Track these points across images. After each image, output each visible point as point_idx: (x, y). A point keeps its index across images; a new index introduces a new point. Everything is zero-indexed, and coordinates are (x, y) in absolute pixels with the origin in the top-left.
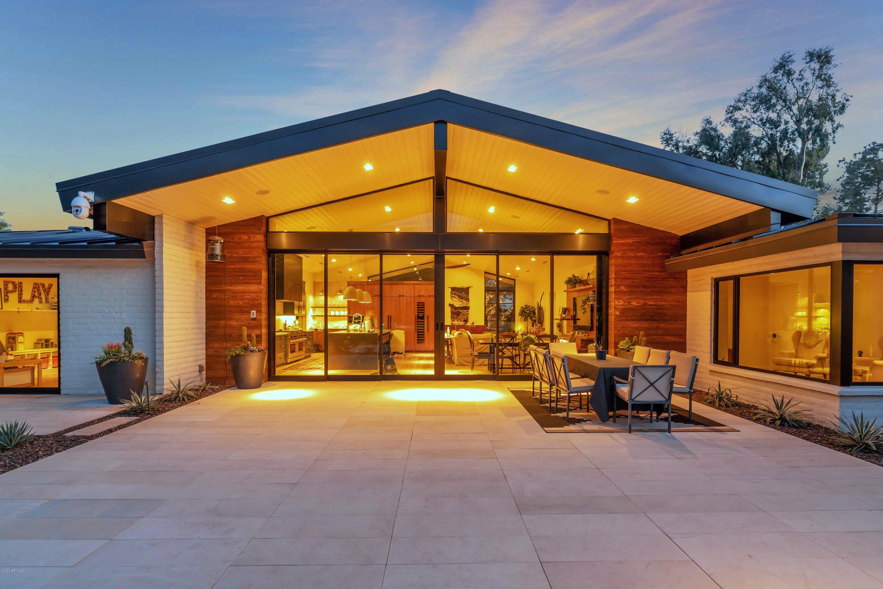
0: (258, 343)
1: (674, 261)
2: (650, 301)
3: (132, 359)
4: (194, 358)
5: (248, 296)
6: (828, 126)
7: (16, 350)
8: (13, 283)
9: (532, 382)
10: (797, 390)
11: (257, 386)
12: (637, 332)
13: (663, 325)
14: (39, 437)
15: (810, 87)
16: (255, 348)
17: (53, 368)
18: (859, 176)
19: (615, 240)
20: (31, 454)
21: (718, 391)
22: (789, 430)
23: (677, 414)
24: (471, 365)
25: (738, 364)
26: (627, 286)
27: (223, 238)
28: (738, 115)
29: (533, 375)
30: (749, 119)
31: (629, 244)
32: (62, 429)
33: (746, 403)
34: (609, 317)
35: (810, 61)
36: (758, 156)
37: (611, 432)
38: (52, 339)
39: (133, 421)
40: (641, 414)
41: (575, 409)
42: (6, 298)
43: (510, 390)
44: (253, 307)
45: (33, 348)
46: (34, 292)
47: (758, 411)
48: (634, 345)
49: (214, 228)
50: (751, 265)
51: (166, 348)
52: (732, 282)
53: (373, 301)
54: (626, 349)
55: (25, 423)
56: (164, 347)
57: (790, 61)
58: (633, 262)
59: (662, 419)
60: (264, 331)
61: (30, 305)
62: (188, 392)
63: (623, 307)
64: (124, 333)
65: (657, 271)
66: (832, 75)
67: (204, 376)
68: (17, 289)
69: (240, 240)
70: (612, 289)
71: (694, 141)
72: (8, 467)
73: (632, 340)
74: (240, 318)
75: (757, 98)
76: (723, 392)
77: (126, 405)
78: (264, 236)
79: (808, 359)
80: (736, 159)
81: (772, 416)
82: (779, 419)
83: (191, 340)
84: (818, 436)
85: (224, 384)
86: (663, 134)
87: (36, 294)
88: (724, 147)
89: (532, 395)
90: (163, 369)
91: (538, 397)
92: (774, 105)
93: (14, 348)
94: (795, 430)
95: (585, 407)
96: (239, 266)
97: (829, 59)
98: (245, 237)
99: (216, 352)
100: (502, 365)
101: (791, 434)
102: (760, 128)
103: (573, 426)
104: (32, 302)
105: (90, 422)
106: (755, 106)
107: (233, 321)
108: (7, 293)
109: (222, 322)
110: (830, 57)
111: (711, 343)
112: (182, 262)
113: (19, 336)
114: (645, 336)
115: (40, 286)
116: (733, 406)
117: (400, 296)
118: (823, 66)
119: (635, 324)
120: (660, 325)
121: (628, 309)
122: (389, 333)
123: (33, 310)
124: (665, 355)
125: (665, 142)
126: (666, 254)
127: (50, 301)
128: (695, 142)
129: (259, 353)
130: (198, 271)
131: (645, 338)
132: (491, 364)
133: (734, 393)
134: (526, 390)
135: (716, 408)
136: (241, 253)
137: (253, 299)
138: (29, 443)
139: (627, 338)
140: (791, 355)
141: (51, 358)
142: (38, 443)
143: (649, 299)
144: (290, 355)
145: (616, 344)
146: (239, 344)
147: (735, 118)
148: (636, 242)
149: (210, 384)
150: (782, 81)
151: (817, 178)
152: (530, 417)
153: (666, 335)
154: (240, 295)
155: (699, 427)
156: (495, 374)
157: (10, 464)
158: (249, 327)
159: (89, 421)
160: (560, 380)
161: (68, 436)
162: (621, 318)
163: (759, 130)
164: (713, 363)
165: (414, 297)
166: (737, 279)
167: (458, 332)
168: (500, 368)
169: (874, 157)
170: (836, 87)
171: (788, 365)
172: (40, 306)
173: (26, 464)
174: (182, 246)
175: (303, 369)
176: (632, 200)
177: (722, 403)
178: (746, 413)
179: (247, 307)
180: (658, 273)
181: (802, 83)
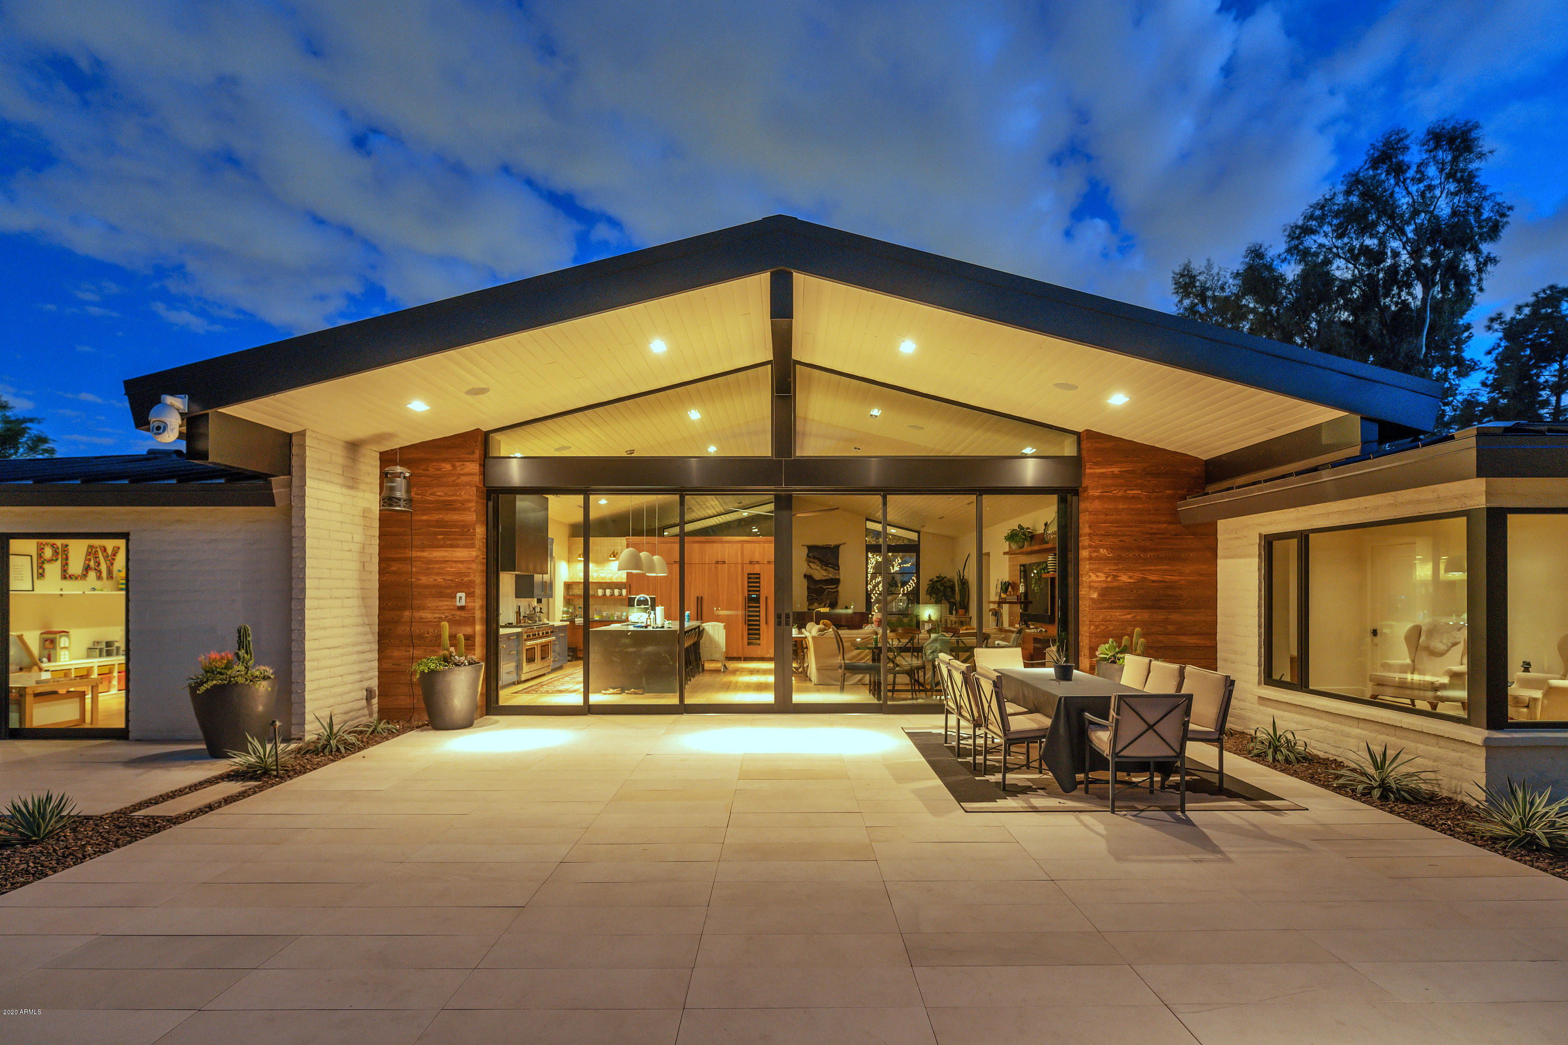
0: (468, 650)
1: (1194, 504)
2: (1152, 574)
3: (251, 681)
4: (357, 677)
5: (452, 568)
6: (1469, 261)
7: (55, 661)
8: (53, 545)
9: (944, 716)
10: (1412, 735)
11: (467, 724)
12: (1129, 629)
13: (1175, 617)
14: (88, 818)
15: (1437, 192)
16: (463, 659)
17: (119, 690)
18: (1528, 346)
19: (1090, 468)
20: (73, 850)
21: (1271, 732)
22: (1396, 807)
23: (1198, 776)
24: (839, 683)
25: (1307, 686)
26: (1110, 548)
27: (409, 468)
28: (1311, 242)
29: (946, 707)
30: (1330, 249)
31: (1114, 476)
32: (128, 805)
33: (1321, 755)
34: (1081, 603)
35: (1436, 148)
36: (1346, 314)
37: (1080, 811)
38: (117, 642)
39: (250, 789)
40: (1134, 777)
41: (1019, 768)
42: (41, 571)
43: (906, 731)
44: (460, 587)
45: (86, 656)
46: (87, 560)
47: (1343, 772)
48: (1123, 651)
49: (393, 452)
50: (1328, 514)
51: (308, 661)
52: (1295, 542)
53: (670, 572)
54: (1109, 658)
55: (63, 796)
56: (306, 659)
57: (1400, 149)
58: (1121, 506)
59: (1170, 787)
60: (479, 628)
61: (80, 583)
62: (346, 736)
63: (1104, 585)
64: (238, 635)
65: (1163, 523)
66: (1474, 172)
67: (375, 708)
68: (60, 557)
69: (438, 472)
70: (1084, 554)
71: (1233, 286)
72: (32, 874)
73: (1121, 643)
74: (437, 607)
75: (1343, 211)
76: (1280, 736)
77: (239, 761)
78: (480, 465)
79: (1433, 675)
80: (1307, 319)
81: (1368, 781)
82: (1380, 786)
83: (353, 645)
84: (1448, 819)
85: (409, 721)
86: (1179, 276)
87: (92, 564)
88: (1285, 297)
89: (944, 742)
90: (304, 696)
91: (954, 744)
92: (1374, 224)
93: (52, 659)
94: (1405, 807)
95: (1036, 764)
96: (436, 517)
97: (1470, 145)
98: (448, 467)
99: (396, 665)
100: (894, 684)
101: (1398, 814)
102: (1350, 266)
103: (1013, 799)
104: (85, 578)
105: (176, 791)
106: (1339, 226)
107: (425, 611)
108: (43, 563)
109: (407, 613)
110: (1471, 140)
111: (1260, 648)
112: (338, 512)
113: (62, 636)
114: (1143, 635)
115: (99, 549)
116: (1298, 761)
117: (717, 562)
118: (1459, 156)
119: (1125, 615)
120: (1171, 617)
121: (1113, 588)
122: (699, 627)
123: (86, 592)
124: (1177, 673)
125: (1182, 290)
126: (1179, 492)
127: (114, 575)
128: (1235, 290)
129: (469, 668)
130: (365, 526)
131: (1142, 640)
132: (875, 682)
133: (1300, 738)
134: (934, 731)
135: (1269, 766)
136: (440, 493)
137: (461, 573)
138: (71, 830)
139: (1111, 640)
140: (1403, 669)
141: (115, 674)
142: (85, 831)
143: (1151, 570)
144: (526, 668)
145: (1093, 650)
146: (437, 652)
147: (1305, 248)
148: (1126, 471)
149: (384, 721)
150: (1387, 182)
151: (1452, 349)
152: (939, 782)
153: (1181, 635)
154: (437, 566)
155: (1236, 802)
156: (881, 702)
157: (35, 869)
158: (453, 622)
159: (173, 789)
160: (991, 717)
161: (136, 817)
162: (1102, 604)
163: (1347, 268)
164: (1264, 684)
165: (743, 564)
166: (1303, 538)
167: (819, 626)
168: (889, 691)
169: (1553, 312)
170: (1482, 193)
171: (1398, 687)
172: (98, 584)
173: (63, 870)
174: (340, 484)
175: (547, 692)
176: (1118, 399)
177: (1279, 757)
178: (1320, 774)
179: (449, 587)
180: (1165, 525)
181: (1422, 186)
